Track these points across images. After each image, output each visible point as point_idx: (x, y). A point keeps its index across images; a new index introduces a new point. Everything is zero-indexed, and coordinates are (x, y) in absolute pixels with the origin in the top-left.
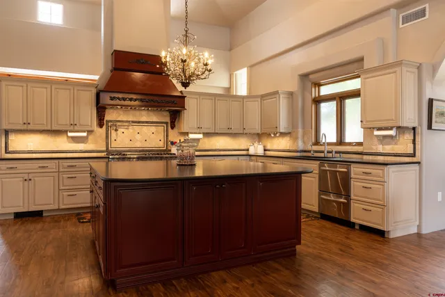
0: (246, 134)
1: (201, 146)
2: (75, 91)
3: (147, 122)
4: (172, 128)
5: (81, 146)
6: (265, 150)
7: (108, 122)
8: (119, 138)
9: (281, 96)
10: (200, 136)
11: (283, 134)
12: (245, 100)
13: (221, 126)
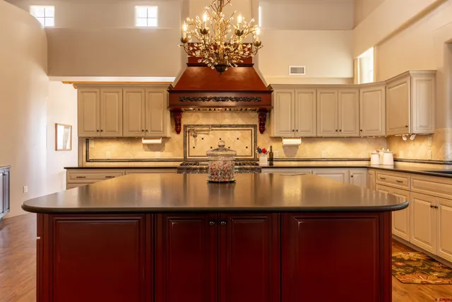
0: (365, 137)
1: (300, 154)
2: (147, 94)
3: (230, 126)
4: (262, 132)
5: (157, 155)
6: (395, 160)
7: (186, 126)
8: (197, 145)
9: (414, 79)
10: (298, 141)
11: (420, 137)
12: (362, 91)
13: (326, 127)
